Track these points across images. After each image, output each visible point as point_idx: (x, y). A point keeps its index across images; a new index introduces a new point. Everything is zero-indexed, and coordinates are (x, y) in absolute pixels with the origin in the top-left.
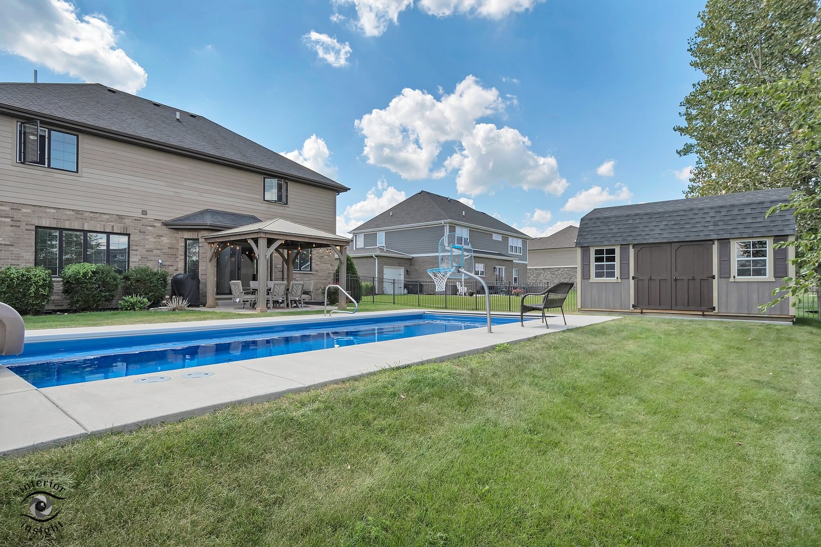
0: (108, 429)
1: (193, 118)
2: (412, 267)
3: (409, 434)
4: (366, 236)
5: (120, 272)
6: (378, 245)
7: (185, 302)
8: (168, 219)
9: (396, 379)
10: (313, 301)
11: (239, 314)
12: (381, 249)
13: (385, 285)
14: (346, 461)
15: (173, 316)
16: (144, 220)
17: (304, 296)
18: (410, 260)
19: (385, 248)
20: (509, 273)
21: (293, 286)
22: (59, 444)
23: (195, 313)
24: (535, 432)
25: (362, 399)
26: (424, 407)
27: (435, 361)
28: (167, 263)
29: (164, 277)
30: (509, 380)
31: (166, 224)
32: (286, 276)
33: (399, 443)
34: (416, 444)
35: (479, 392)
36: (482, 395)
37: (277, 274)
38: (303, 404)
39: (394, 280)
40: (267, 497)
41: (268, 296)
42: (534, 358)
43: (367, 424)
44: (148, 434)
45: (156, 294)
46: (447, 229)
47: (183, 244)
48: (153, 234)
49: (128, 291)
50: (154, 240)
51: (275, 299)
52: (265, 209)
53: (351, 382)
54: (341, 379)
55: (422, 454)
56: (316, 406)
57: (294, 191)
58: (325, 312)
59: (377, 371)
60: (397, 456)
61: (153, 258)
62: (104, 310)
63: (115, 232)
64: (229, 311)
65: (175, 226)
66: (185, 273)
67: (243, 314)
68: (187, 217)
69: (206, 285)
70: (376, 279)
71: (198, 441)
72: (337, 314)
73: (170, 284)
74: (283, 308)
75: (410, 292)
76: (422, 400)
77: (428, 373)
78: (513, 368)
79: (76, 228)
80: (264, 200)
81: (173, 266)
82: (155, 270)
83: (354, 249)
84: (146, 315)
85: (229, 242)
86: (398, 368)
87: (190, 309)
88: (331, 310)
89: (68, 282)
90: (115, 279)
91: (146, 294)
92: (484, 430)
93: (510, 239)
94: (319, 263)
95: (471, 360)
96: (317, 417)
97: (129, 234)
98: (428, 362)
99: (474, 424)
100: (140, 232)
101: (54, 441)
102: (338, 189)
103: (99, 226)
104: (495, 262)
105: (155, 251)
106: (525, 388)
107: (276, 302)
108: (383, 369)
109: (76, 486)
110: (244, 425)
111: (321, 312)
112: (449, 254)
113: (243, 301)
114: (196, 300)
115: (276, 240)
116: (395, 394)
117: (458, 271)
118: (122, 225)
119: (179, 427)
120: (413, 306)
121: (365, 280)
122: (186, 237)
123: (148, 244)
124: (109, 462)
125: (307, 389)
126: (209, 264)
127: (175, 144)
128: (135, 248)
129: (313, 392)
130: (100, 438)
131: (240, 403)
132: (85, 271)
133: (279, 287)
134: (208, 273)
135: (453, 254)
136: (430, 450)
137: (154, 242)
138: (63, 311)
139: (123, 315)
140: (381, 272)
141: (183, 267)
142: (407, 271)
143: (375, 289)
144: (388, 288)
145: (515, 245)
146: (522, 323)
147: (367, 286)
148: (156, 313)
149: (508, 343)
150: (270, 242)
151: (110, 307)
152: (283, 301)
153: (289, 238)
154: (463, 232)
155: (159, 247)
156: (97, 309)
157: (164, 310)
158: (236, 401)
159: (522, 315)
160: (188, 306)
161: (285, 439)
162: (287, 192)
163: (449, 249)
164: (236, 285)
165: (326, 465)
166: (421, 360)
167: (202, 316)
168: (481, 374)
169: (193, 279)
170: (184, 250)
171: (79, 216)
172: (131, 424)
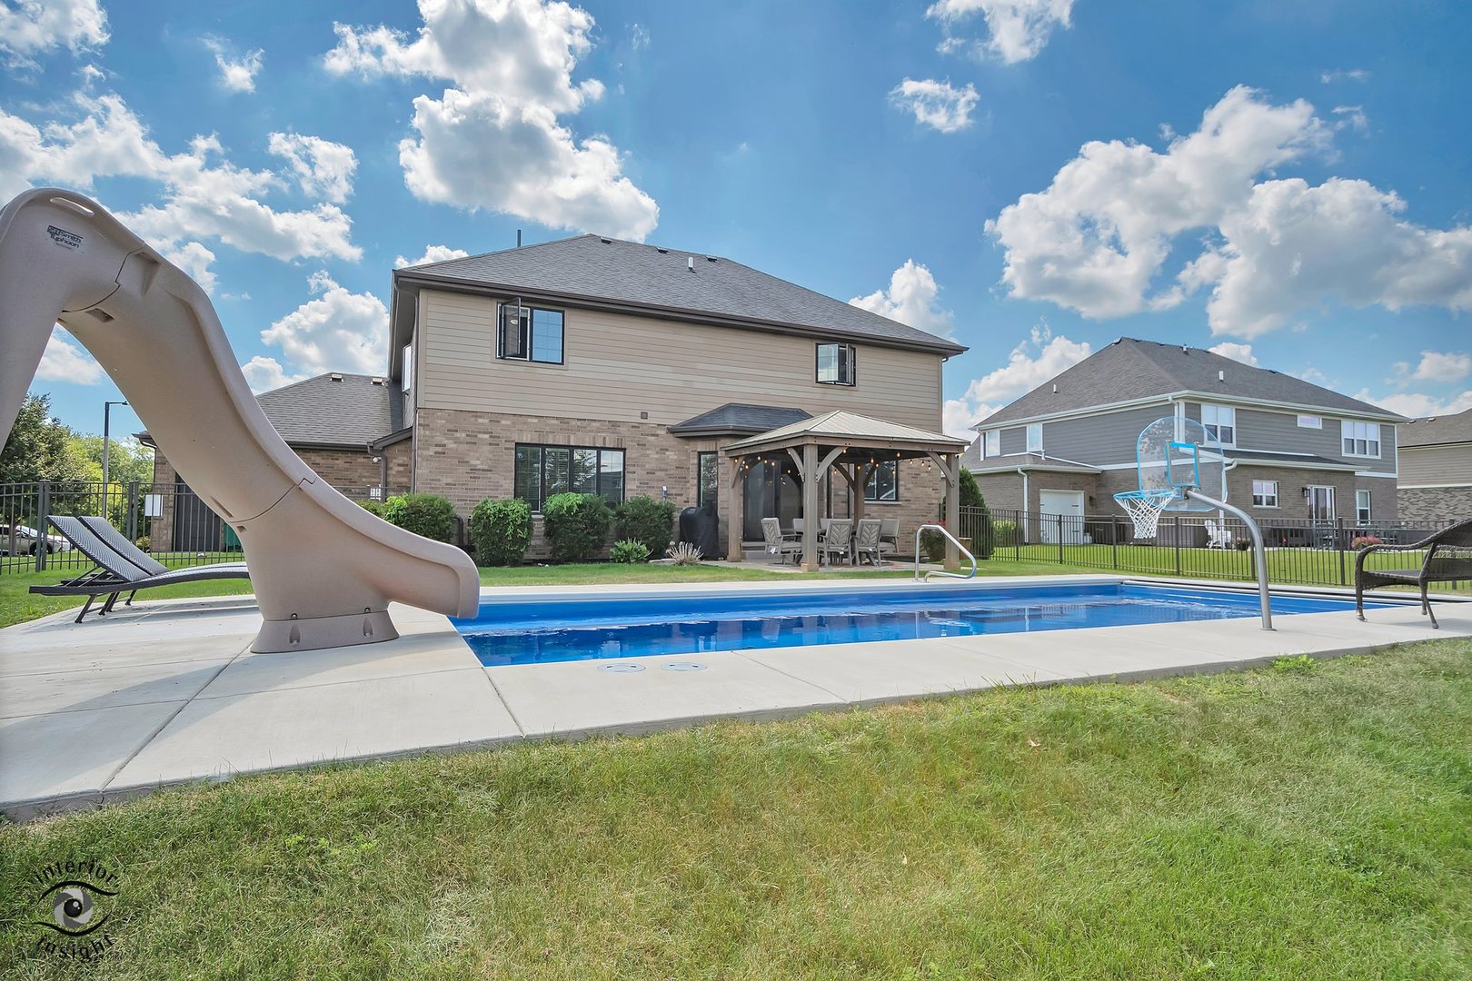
0: (548, 734)
1: (712, 263)
2: (1102, 491)
3: (1038, 820)
4: (1005, 434)
5: (612, 505)
6: (1029, 450)
7: (696, 552)
8: (675, 423)
9: (1024, 707)
10: (899, 554)
11: (773, 574)
12: (1035, 458)
13: (1044, 526)
14: (902, 848)
15: (679, 573)
16: (644, 426)
17: (883, 545)
18: (1099, 476)
19: (1043, 455)
20: (1344, 501)
21: (862, 529)
22: (488, 746)
23: (710, 570)
24: (1362, 867)
25: (947, 738)
26: (1080, 769)
27: (1119, 679)
28: (674, 491)
29: (669, 512)
30: (1301, 738)
31: (672, 431)
32: (852, 511)
33: (1011, 834)
34: (1048, 842)
35: (1216, 755)
36: (1224, 763)
37: (838, 506)
38: (837, 734)
39: (1060, 516)
40: (755, 883)
41: (820, 545)
42: (1381, 694)
43: (953, 786)
44: (596, 748)
45: (658, 539)
46: (1180, 411)
47: (696, 461)
48: (655, 446)
49: (622, 536)
50: (657, 456)
51: (833, 548)
52: (818, 396)
53: (932, 705)
54: (912, 696)
55: (1061, 865)
56: (860, 738)
57: (866, 361)
58: (917, 574)
59: (987, 689)
60: (1003, 858)
61: (655, 484)
62: (593, 561)
63: (607, 446)
64: (759, 568)
65: (685, 433)
66: (699, 506)
67: (780, 574)
68: (701, 419)
69: (727, 526)
70: (1025, 515)
71: (661, 771)
72: (939, 578)
73: (678, 524)
74: (846, 565)
75: (1098, 540)
76: (1073, 755)
77: (1096, 703)
78: (1316, 711)
79: (561, 443)
80: (817, 382)
81: (682, 495)
82: (657, 503)
83: (982, 459)
84: (643, 571)
85: (761, 454)
86: (1032, 687)
87: (703, 562)
88: (927, 572)
89: (550, 520)
90: (606, 516)
91: (645, 539)
92: (1218, 839)
93: (1346, 425)
94: (911, 486)
95: (1206, 686)
96: (858, 760)
97: (625, 449)
98: (1101, 680)
99: (1193, 822)
100: (638, 445)
101: (482, 742)
102: (943, 351)
103: (587, 440)
104: (1306, 476)
105: (658, 473)
106: (1345, 760)
107: (834, 555)
108: (999, 686)
109: (498, 811)
110: (734, 757)
111: (910, 574)
112: (1192, 461)
113: (782, 552)
114: (713, 550)
115: (831, 448)
116: (1015, 737)
117: (1186, 495)
118: (615, 436)
119: (641, 745)
120: (1102, 568)
121: (1004, 517)
122: (699, 450)
123: (649, 463)
124: (541, 781)
125: (847, 708)
126: (731, 490)
127: (685, 307)
128: (631, 469)
129: (858, 715)
130: (537, 746)
131: (734, 718)
132: (569, 504)
133: (838, 528)
134: (730, 506)
135: (1202, 461)
136: (1081, 860)
137: (657, 459)
138: (544, 562)
139: (614, 570)
140: (1035, 501)
141: (696, 497)
142: (1091, 498)
143: (1023, 532)
144: (1049, 531)
145: (1358, 436)
146: (1361, 612)
147: (1006, 527)
148: (657, 567)
149: (1309, 656)
150: (823, 451)
151: (600, 557)
152: (846, 554)
153: (853, 444)
154: (1219, 416)
155: (663, 466)
156: (585, 561)
157: (667, 564)
158: (728, 715)
159: (1359, 595)
160: (701, 559)
161: (799, 791)
162: (855, 365)
163: (1191, 451)
164: (771, 525)
165: (864, 848)
166: (1084, 675)
167: (718, 575)
168: (1227, 717)
169: (709, 515)
170: (697, 469)
171: (565, 426)
172: (578, 731)
